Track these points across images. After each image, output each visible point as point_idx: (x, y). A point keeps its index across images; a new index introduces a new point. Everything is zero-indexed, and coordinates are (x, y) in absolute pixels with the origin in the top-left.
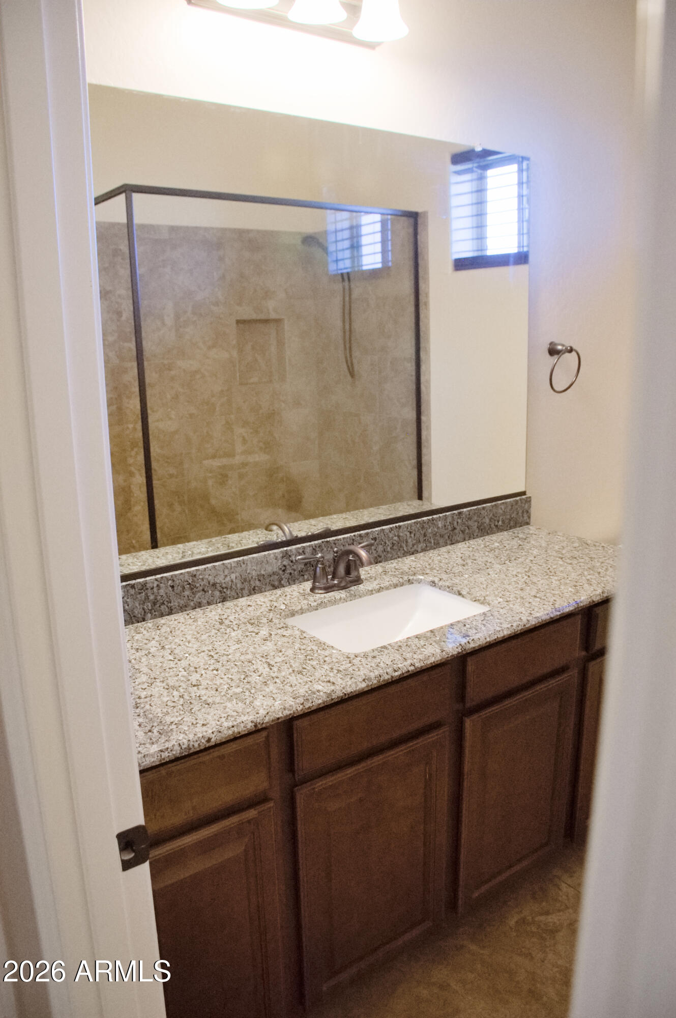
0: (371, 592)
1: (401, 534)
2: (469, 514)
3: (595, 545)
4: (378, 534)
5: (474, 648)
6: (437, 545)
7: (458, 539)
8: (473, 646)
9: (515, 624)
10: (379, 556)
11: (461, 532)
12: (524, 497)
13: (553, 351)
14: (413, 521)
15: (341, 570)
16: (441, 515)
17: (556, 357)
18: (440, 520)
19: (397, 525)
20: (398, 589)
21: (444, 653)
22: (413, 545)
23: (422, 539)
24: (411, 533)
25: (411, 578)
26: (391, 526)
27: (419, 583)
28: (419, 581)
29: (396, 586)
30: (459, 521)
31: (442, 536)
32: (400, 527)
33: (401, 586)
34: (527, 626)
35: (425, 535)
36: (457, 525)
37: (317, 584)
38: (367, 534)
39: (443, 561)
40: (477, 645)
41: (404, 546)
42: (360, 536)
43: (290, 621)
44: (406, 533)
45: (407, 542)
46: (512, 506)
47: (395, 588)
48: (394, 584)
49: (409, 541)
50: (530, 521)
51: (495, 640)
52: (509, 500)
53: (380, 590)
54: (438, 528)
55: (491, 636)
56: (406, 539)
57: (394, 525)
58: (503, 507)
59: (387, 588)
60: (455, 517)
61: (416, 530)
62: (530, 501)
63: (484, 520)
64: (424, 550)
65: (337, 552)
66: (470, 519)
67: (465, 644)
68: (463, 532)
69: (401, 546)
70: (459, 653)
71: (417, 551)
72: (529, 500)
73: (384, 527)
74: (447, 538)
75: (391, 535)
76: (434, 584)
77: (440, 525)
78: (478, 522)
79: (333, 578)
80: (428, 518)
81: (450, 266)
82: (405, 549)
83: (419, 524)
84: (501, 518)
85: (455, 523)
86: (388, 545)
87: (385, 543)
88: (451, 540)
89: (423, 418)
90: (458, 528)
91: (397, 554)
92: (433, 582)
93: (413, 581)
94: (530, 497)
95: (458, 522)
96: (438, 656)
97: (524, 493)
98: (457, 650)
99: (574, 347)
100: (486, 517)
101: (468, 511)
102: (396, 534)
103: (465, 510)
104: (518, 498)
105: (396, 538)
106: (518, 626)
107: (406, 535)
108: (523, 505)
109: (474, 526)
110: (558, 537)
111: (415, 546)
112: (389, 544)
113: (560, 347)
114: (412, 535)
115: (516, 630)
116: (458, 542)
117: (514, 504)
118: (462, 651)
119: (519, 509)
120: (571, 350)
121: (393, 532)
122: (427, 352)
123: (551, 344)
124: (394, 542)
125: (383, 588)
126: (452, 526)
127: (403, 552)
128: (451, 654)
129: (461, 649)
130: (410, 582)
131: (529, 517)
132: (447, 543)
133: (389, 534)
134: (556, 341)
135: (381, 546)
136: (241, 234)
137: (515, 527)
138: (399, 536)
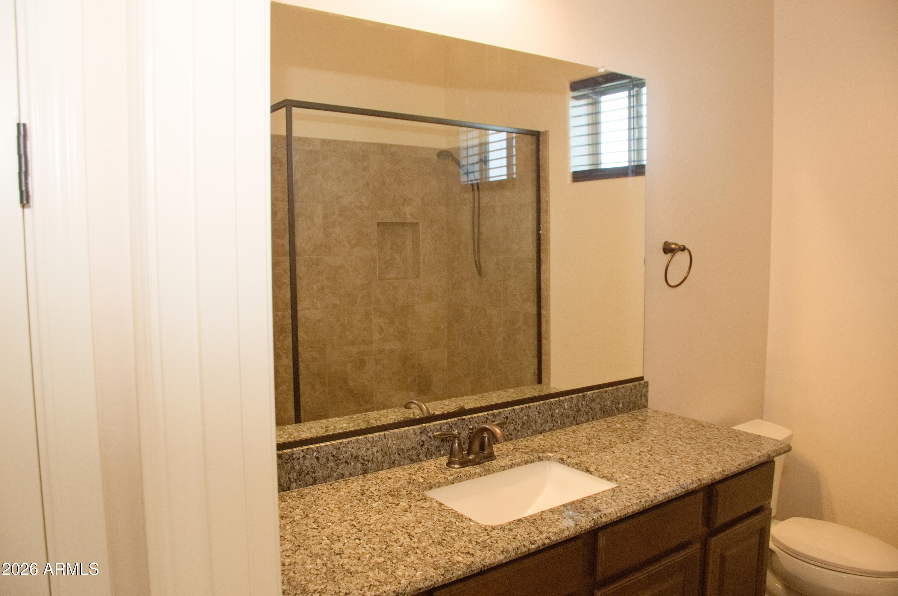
0: (504, 468)
1: (531, 414)
2: (593, 397)
3: (710, 427)
4: (509, 414)
5: (606, 522)
6: (563, 426)
7: (583, 419)
8: (605, 520)
9: (643, 500)
10: (510, 434)
11: (585, 414)
12: (642, 382)
13: (668, 249)
14: (542, 402)
15: (476, 446)
16: (567, 397)
17: (669, 255)
18: (566, 402)
19: (527, 405)
20: (529, 465)
21: (578, 527)
22: (542, 425)
23: (549, 419)
24: (539, 413)
25: (541, 455)
26: (522, 406)
27: (548, 460)
29: (526, 463)
30: (584, 403)
31: (568, 417)
32: (529, 407)
33: (532, 462)
34: (654, 502)
35: (552, 416)
36: (582, 407)
37: (453, 459)
38: (500, 413)
39: (570, 440)
40: (609, 519)
41: (533, 425)
42: (493, 415)
43: (429, 494)
44: (535, 413)
45: (536, 422)
46: (631, 390)
47: (526, 464)
48: (525, 460)
49: (538, 420)
50: (647, 404)
51: (625, 515)
52: (628, 385)
53: (511, 466)
54: (564, 409)
55: (622, 511)
56: (535, 418)
57: (524, 406)
58: (623, 391)
59: (519, 465)
60: (580, 399)
61: (545, 410)
62: (647, 386)
63: (606, 402)
64: (551, 429)
65: (472, 429)
66: (593, 401)
67: (598, 518)
68: (587, 413)
69: (530, 426)
70: (592, 527)
71: (545, 430)
72: (646, 385)
73: (515, 407)
74: (572, 418)
75: (521, 415)
76: (562, 462)
77: (566, 407)
78: (601, 404)
79: (469, 453)
80: (556, 399)
81: (569, 178)
82: (534, 429)
83: (547, 405)
84: (621, 400)
85: (580, 405)
86: (519, 424)
87: (516, 422)
88: (576, 421)
89: (543, 312)
90: (583, 410)
91: (526, 433)
92: (562, 459)
93: (543, 459)
94: (647, 382)
95: (582, 404)
96: (573, 530)
97: (641, 378)
98: (590, 524)
99: (687, 246)
100: (608, 400)
101: (592, 394)
102: (526, 414)
103: (589, 393)
104: (636, 383)
105: (526, 418)
106: (646, 502)
107: (535, 415)
108: (641, 389)
109: (597, 407)
110: (674, 419)
111: (543, 426)
112: (520, 423)
113: (673, 246)
114: (541, 415)
115: (645, 506)
116: (583, 422)
117: (633, 388)
118: (595, 525)
119: (637, 393)
120: (683, 249)
121: (523, 412)
122: (547, 254)
123: (666, 243)
124: (524, 421)
125: (515, 464)
126: (577, 407)
127: (532, 431)
128: (584, 528)
129: (594, 523)
130: (540, 459)
131: (647, 401)
132: (572, 423)
133: (520, 413)
134: (670, 241)
135: (512, 425)
136: (383, 148)
137: (634, 409)
138: (528, 416)
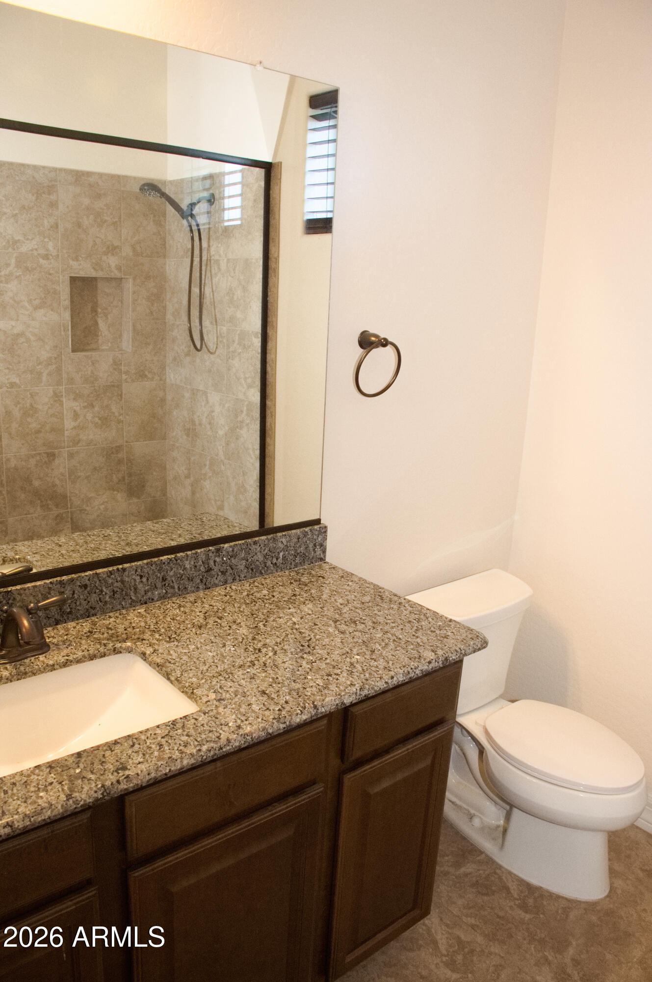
1: (127, 579)
2: (233, 551)
4: (89, 580)
5: (126, 789)
6: (183, 591)
7: (217, 582)
8: (125, 787)
9: (204, 748)
10: (91, 608)
11: (220, 574)
12: (316, 527)
13: (365, 341)
14: (145, 561)
16: (189, 553)
17: (365, 349)
18: (187, 560)
19: (120, 567)
20: (96, 662)
21: (71, 801)
22: (146, 592)
23: (159, 585)
24: (141, 577)
25: (118, 645)
26: (111, 569)
28: (130, 651)
29: (92, 657)
30: (218, 559)
31: (191, 579)
32: (124, 570)
33: (101, 657)
34: (224, 750)
35: (164, 579)
36: (215, 565)
38: (72, 580)
39: (178, 618)
40: (131, 785)
41: (132, 594)
42: (61, 582)
44: (134, 577)
45: (135, 589)
46: (298, 539)
47: (92, 660)
48: (89, 655)
49: (140, 586)
50: (325, 556)
51: (166, 774)
52: (294, 531)
53: (65, 665)
54: (185, 569)
55: (160, 769)
56: (135, 585)
57: (115, 568)
58: (284, 540)
59: (79, 661)
60: (211, 554)
61: (151, 572)
62: (325, 532)
63: (255, 557)
64: (162, 598)
66: (234, 556)
67: (112, 784)
68: (223, 573)
69: (127, 595)
70: (97, 800)
71: (153, 599)
72: (324, 530)
73: (99, 571)
74: (199, 581)
75: (110, 581)
76: (144, 658)
77: (188, 566)
78: (247, 560)
80: (169, 557)
82: (133, 598)
83: (154, 566)
84: (281, 554)
85: (212, 563)
86: (106, 594)
87: (102, 591)
88: (205, 584)
90: (216, 569)
91: (120, 604)
92: (144, 654)
93: (122, 651)
94: (326, 526)
95: (215, 562)
96: (60, 807)
97: (318, 522)
98: (96, 795)
100: (258, 554)
101: (231, 547)
102: (119, 579)
103: (226, 545)
104: (307, 529)
105: (119, 584)
106: (210, 751)
107: (135, 580)
108: (315, 537)
109: (242, 565)
111: (150, 593)
112: (108, 592)
113: (374, 338)
114: (144, 580)
115: (205, 757)
116: (216, 585)
117: (301, 536)
118: (104, 796)
119: (308, 542)
120: (385, 343)
121: (113, 576)
123: (363, 332)
124: (115, 589)
125: (71, 661)
126: (206, 566)
127: (130, 601)
128: (82, 803)
129: (102, 794)
130: (116, 651)
131: (324, 552)
132: (198, 588)
133: (107, 578)
134: (369, 330)
135: (94, 595)
137: (302, 563)
138: (123, 582)
